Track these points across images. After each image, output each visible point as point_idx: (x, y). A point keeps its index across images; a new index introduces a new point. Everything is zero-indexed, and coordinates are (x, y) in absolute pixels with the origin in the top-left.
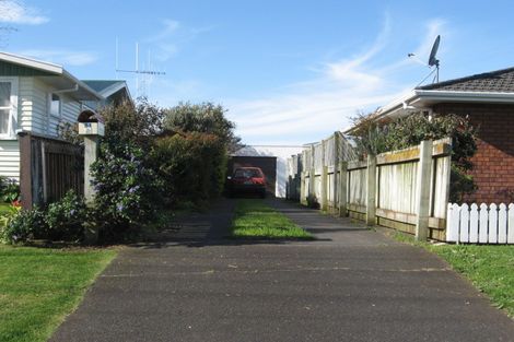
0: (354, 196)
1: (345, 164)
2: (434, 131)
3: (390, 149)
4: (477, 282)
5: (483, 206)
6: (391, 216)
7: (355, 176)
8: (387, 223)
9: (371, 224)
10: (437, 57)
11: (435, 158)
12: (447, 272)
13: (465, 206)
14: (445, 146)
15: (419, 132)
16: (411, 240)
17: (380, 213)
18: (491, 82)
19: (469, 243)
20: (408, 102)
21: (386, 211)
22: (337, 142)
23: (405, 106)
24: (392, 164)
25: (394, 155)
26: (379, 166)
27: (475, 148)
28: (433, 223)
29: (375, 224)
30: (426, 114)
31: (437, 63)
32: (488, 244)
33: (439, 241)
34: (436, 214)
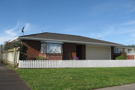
0: (4, 58)
1: (2, 51)
2: (19, 45)
3: (10, 49)
4: (22, 76)
5: (28, 61)
6: (9, 63)
7: (4, 54)
8: (9, 64)
9: (6, 64)
10: (23, 31)
11: (17, 51)
12: (16, 75)
13: (22, 61)
14: (19, 49)
15: (16, 45)
16: (12, 68)
17: (8, 62)
18: (34, 36)
19: (23, 68)
20: (17, 39)
21: (9, 61)
22: (1, 47)
23: (16, 40)
24: (10, 52)
25: (10, 50)
26: (8, 52)
27: (27, 49)
28: (16, 64)
29: (7, 64)
30: (21, 42)
31: (23, 32)
32: (27, 68)
33: (17, 68)
34: (17, 63)
